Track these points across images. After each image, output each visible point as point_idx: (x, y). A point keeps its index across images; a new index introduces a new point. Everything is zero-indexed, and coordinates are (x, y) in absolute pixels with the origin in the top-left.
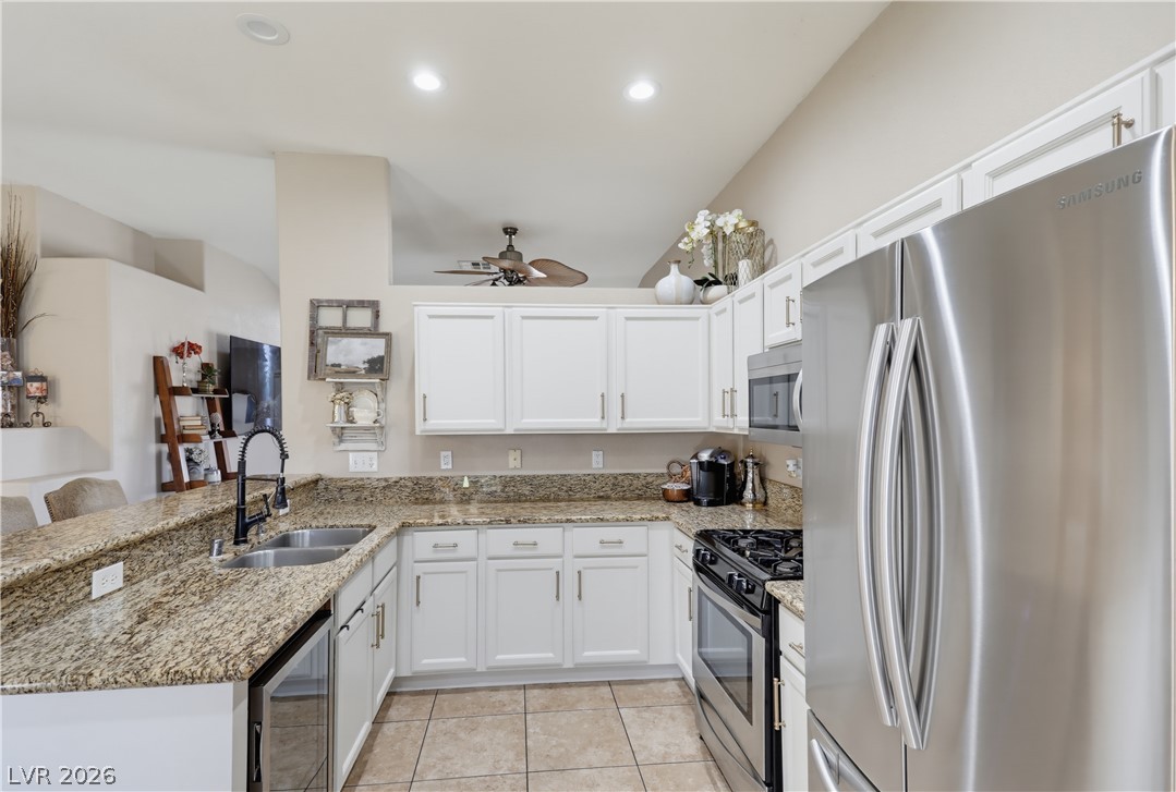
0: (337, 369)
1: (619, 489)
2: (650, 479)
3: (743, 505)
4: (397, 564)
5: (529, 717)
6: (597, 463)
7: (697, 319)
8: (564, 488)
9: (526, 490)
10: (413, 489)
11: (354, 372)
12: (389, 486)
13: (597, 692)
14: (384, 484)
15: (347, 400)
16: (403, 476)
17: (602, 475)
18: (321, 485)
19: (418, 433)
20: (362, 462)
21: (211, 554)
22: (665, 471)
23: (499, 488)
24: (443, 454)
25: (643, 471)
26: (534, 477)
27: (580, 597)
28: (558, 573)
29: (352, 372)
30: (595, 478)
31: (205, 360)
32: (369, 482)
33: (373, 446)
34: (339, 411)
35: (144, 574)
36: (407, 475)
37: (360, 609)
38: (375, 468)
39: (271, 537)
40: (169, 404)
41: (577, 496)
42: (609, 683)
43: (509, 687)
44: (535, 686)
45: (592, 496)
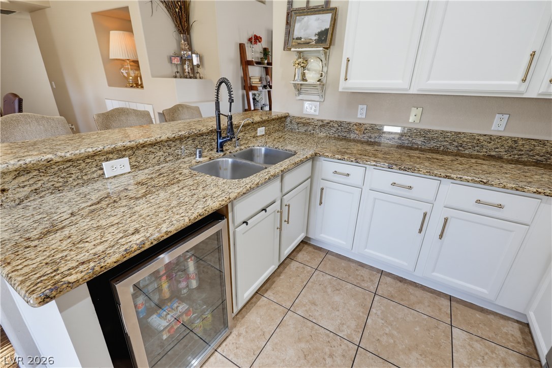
0: (299, 41)
1: (516, 152)
4: (311, 177)
5: (377, 298)
6: (498, 126)
8: (456, 144)
9: (419, 141)
10: (338, 129)
11: (308, 43)
12: (325, 125)
13: (437, 302)
14: (321, 123)
15: (302, 65)
16: (332, 119)
17: (500, 138)
18: (288, 120)
19: (340, 90)
20: (310, 108)
21: (196, 157)
24: (360, 106)
26: (429, 131)
27: (441, 236)
28: (425, 215)
29: (307, 44)
30: (491, 138)
31: (265, 46)
32: (313, 121)
33: (317, 98)
34: (299, 72)
35: (148, 165)
36: (335, 119)
37: (264, 210)
38: (317, 113)
39: (240, 149)
40: (246, 70)
41: (467, 152)
42: (451, 298)
43: (372, 268)
44: (389, 275)
45: (482, 154)
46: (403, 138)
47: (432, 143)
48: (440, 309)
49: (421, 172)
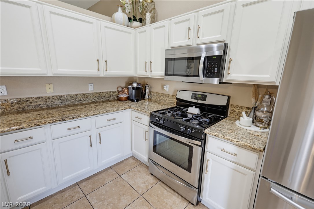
1: (101, 98)
2: (111, 94)
3: (145, 100)
5: (88, 197)
6: (91, 89)
7: (131, 33)
8: (78, 100)
9: (58, 102)
13: (108, 173)
17: (94, 93)
22: (116, 90)
23: (42, 103)
25: (109, 91)
26: (62, 96)
27: (100, 143)
28: (90, 137)
30: (91, 94)
41: (84, 102)
42: (111, 167)
43: (70, 187)
44: (82, 181)
45: (90, 102)
46: (47, 103)
47: (66, 102)
48: (112, 175)
49: (82, 117)
